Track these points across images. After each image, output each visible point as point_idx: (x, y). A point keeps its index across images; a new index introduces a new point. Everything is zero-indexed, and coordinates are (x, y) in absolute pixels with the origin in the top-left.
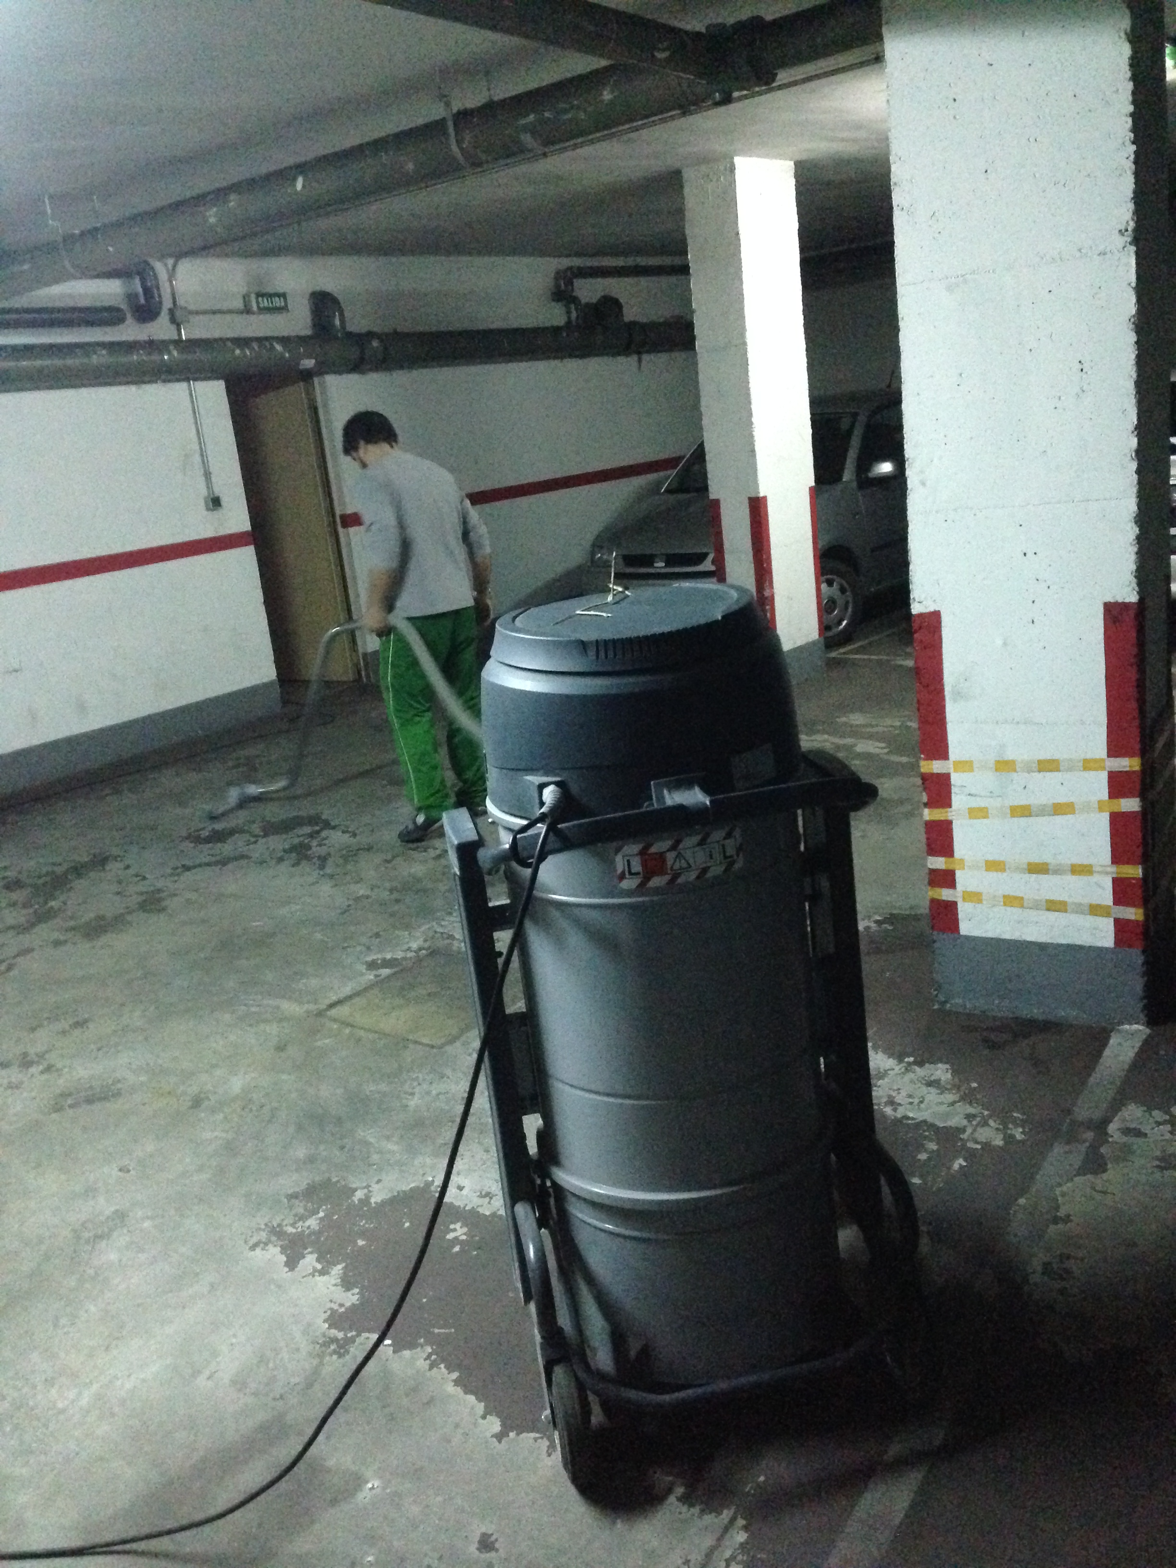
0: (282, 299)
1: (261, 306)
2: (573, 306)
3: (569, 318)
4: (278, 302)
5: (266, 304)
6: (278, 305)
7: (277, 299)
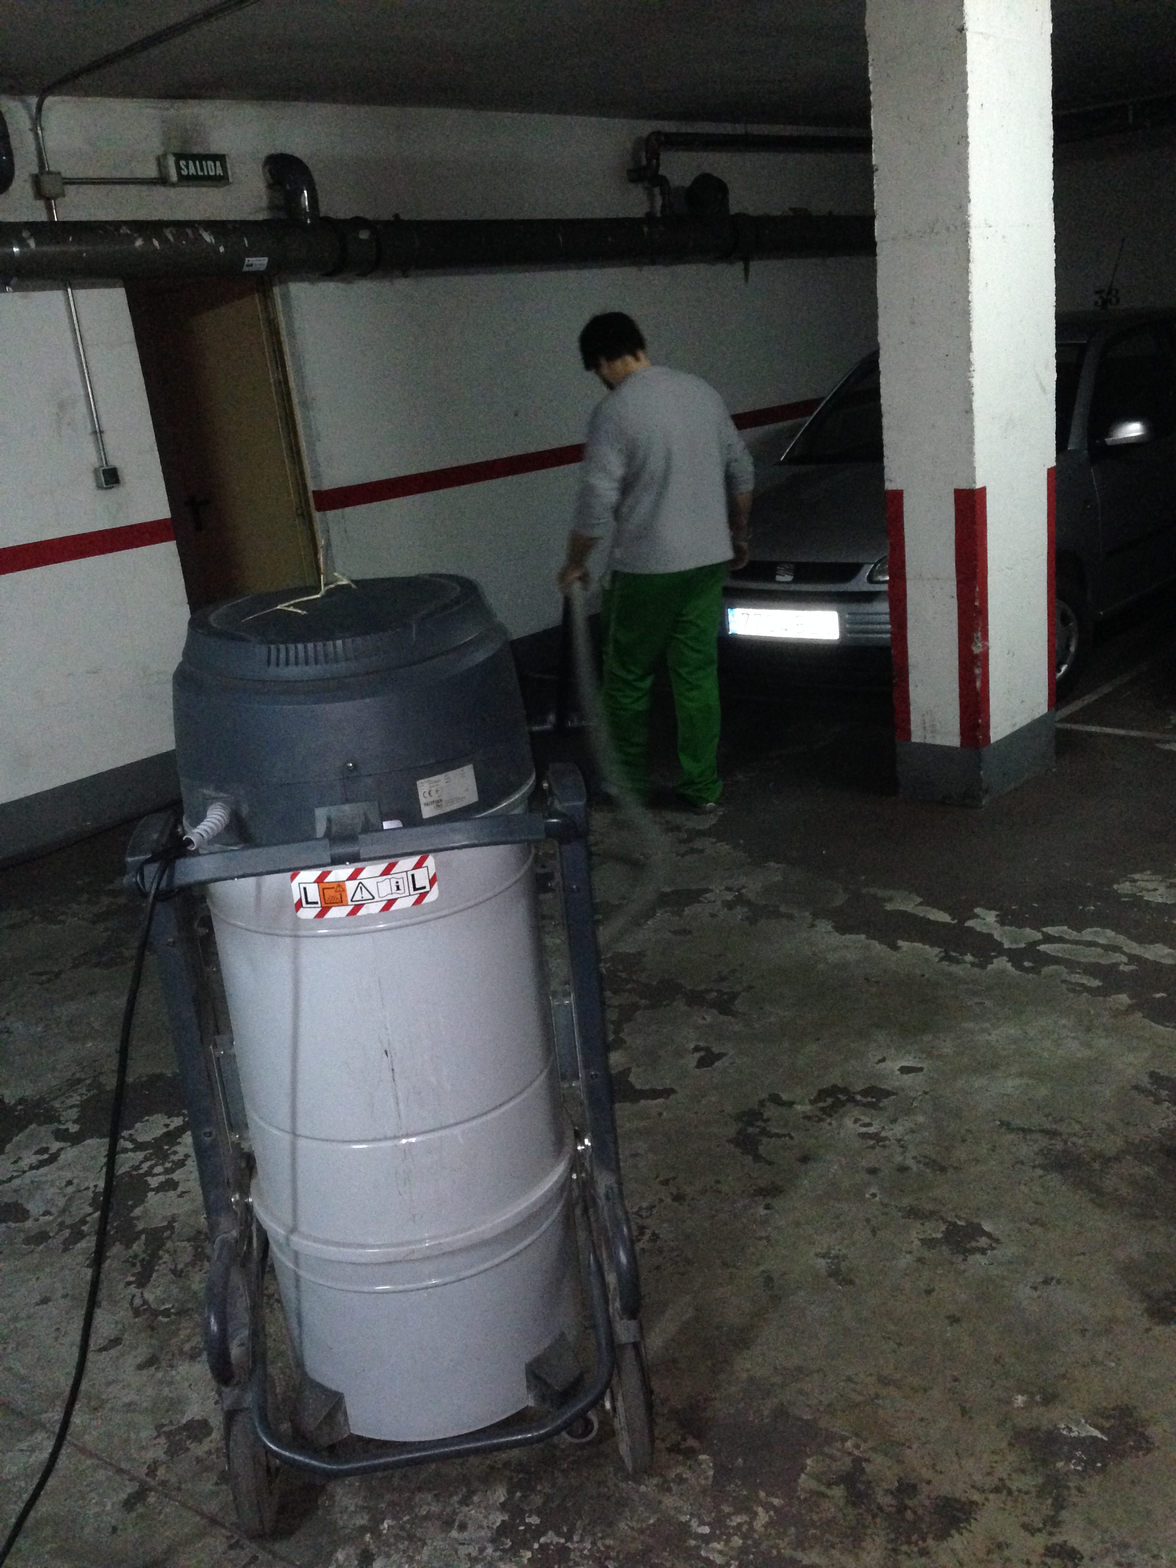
0: (218, 163)
1: (185, 173)
2: (657, 190)
3: (652, 206)
4: (212, 169)
5: (192, 171)
6: (212, 173)
7: (210, 163)
